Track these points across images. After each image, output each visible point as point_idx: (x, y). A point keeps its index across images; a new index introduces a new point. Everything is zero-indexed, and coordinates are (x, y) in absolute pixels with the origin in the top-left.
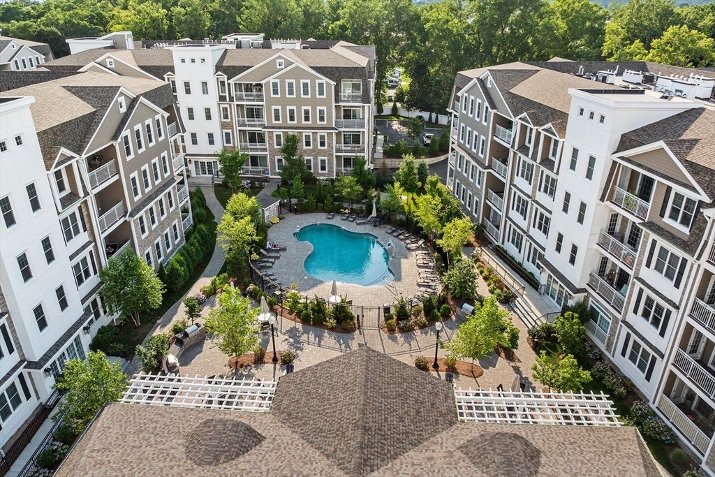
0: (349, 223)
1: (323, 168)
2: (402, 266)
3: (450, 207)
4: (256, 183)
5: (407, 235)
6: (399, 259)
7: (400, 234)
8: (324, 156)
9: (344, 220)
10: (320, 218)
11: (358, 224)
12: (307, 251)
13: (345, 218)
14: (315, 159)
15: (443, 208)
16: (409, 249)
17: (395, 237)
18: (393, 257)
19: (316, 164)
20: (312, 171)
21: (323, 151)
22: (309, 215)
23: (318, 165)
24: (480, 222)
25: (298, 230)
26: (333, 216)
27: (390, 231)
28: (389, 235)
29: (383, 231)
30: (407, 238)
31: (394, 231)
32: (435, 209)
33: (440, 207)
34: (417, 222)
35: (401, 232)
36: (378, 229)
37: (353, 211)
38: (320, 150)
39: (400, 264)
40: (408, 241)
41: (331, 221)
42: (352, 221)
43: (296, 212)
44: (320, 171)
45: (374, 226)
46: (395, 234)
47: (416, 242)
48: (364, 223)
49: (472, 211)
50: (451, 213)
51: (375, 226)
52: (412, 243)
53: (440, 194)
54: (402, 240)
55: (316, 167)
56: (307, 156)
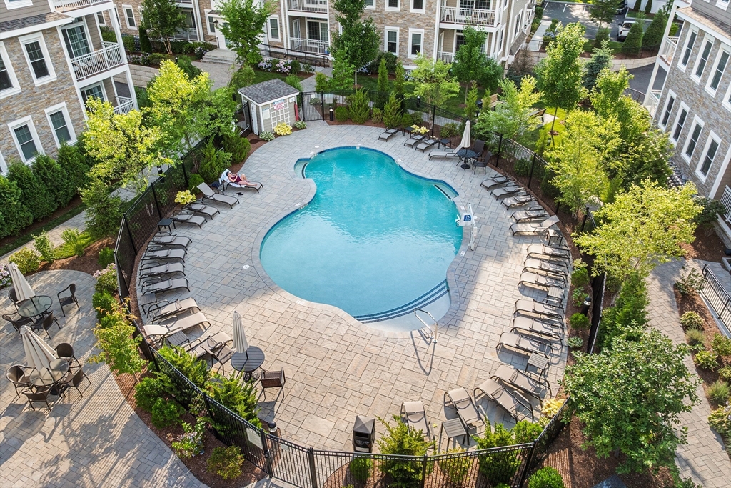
0: (417, 152)
1: (416, 49)
2: (482, 279)
3: (640, 148)
4: (301, 65)
5: (523, 199)
6: (482, 258)
7: (510, 194)
8: (418, 27)
9: (410, 145)
10: (366, 137)
11: (431, 158)
12: (296, 202)
13: (412, 142)
14: (404, 31)
15: (622, 150)
16: (518, 235)
17: (497, 198)
18: (470, 249)
19: (404, 40)
20: (397, 54)
21: (417, 17)
22: (352, 127)
23: (406, 43)
24: (712, 195)
25: (311, 154)
26: (392, 136)
27: (489, 184)
28: (484, 191)
29: (477, 180)
30: (521, 206)
31: (499, 185)
32: (599, 149)
33: (614, 143)
34: (552, 175)
35: (511, 189)
36: (468, 173)
37: (434, 131)
38: (413, 15)
39: (477, 272)
40: (520, 215)
41: (385, 144)
42: (423, 151)
43: (332, 119)
44: (410, 56)
45: (463, 167)
46: (499, 192)
47: (539, 219)
48: (446, 158)
49: (694, 165)
50: (642, 163)
51: (466, 167)
52: (530, 219)
53: (624, 116)
54: (508, 208)
55: (403, 49)
56: (391, 25)
